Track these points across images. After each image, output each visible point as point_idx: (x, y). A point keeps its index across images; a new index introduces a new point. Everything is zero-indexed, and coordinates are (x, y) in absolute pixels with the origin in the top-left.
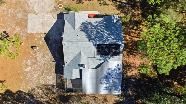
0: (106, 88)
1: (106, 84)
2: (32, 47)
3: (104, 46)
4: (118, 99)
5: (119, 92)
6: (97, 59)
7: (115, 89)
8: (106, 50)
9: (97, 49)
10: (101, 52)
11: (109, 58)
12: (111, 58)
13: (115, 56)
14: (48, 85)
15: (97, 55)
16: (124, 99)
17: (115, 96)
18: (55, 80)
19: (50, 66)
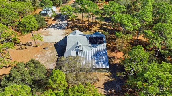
0: (97, 63)
1: (96, 59)
2: (44, 49)
3: (94, 38)
4: (108, 78)
5: (107, 66)
6: (89, 47)
7: (103, 64)
8: (95, 40)
9: (89, 39)
10: (92, 41)
11: (97, 46)
12: (98, 46)
13: (101, 44)
14: (48, 69)
15: (89, 43)
16: (114, 79)
17: (106, 76)
18: (55, 66)
19: (54, 58)
